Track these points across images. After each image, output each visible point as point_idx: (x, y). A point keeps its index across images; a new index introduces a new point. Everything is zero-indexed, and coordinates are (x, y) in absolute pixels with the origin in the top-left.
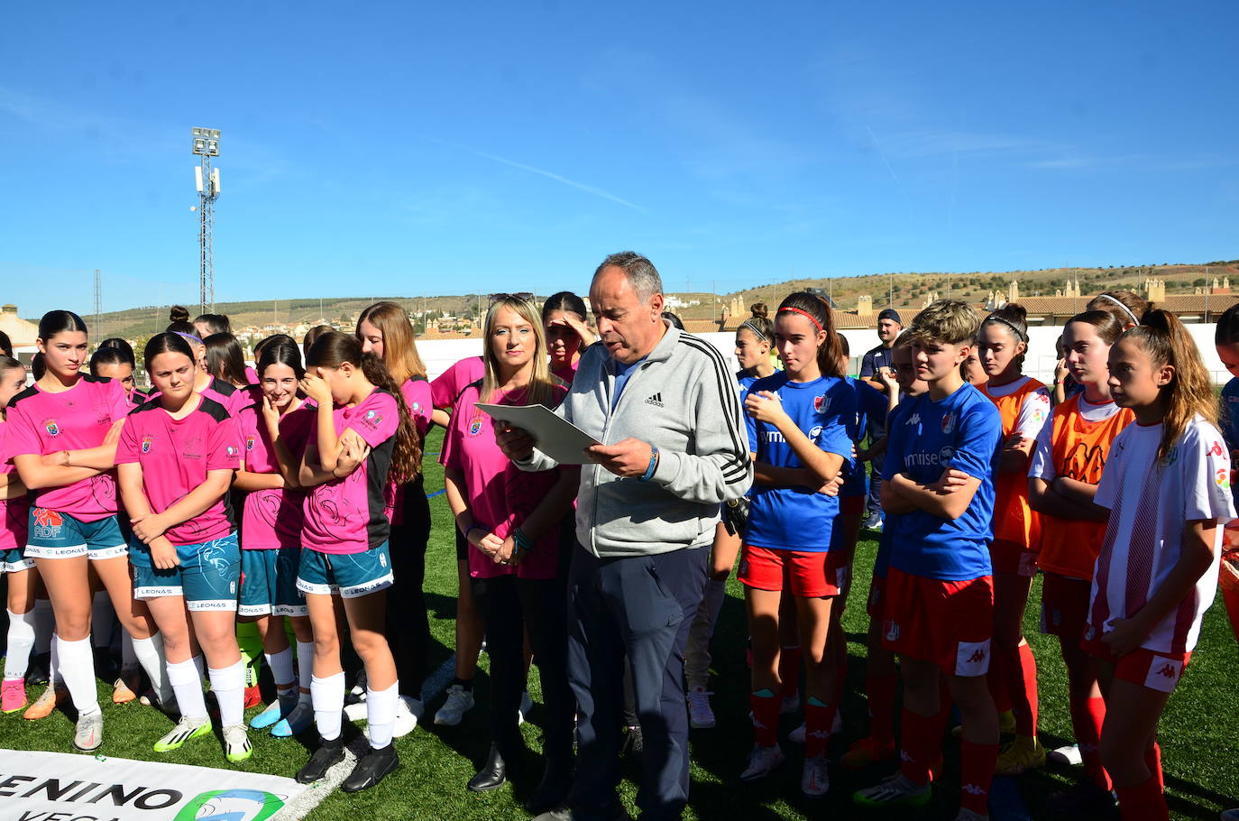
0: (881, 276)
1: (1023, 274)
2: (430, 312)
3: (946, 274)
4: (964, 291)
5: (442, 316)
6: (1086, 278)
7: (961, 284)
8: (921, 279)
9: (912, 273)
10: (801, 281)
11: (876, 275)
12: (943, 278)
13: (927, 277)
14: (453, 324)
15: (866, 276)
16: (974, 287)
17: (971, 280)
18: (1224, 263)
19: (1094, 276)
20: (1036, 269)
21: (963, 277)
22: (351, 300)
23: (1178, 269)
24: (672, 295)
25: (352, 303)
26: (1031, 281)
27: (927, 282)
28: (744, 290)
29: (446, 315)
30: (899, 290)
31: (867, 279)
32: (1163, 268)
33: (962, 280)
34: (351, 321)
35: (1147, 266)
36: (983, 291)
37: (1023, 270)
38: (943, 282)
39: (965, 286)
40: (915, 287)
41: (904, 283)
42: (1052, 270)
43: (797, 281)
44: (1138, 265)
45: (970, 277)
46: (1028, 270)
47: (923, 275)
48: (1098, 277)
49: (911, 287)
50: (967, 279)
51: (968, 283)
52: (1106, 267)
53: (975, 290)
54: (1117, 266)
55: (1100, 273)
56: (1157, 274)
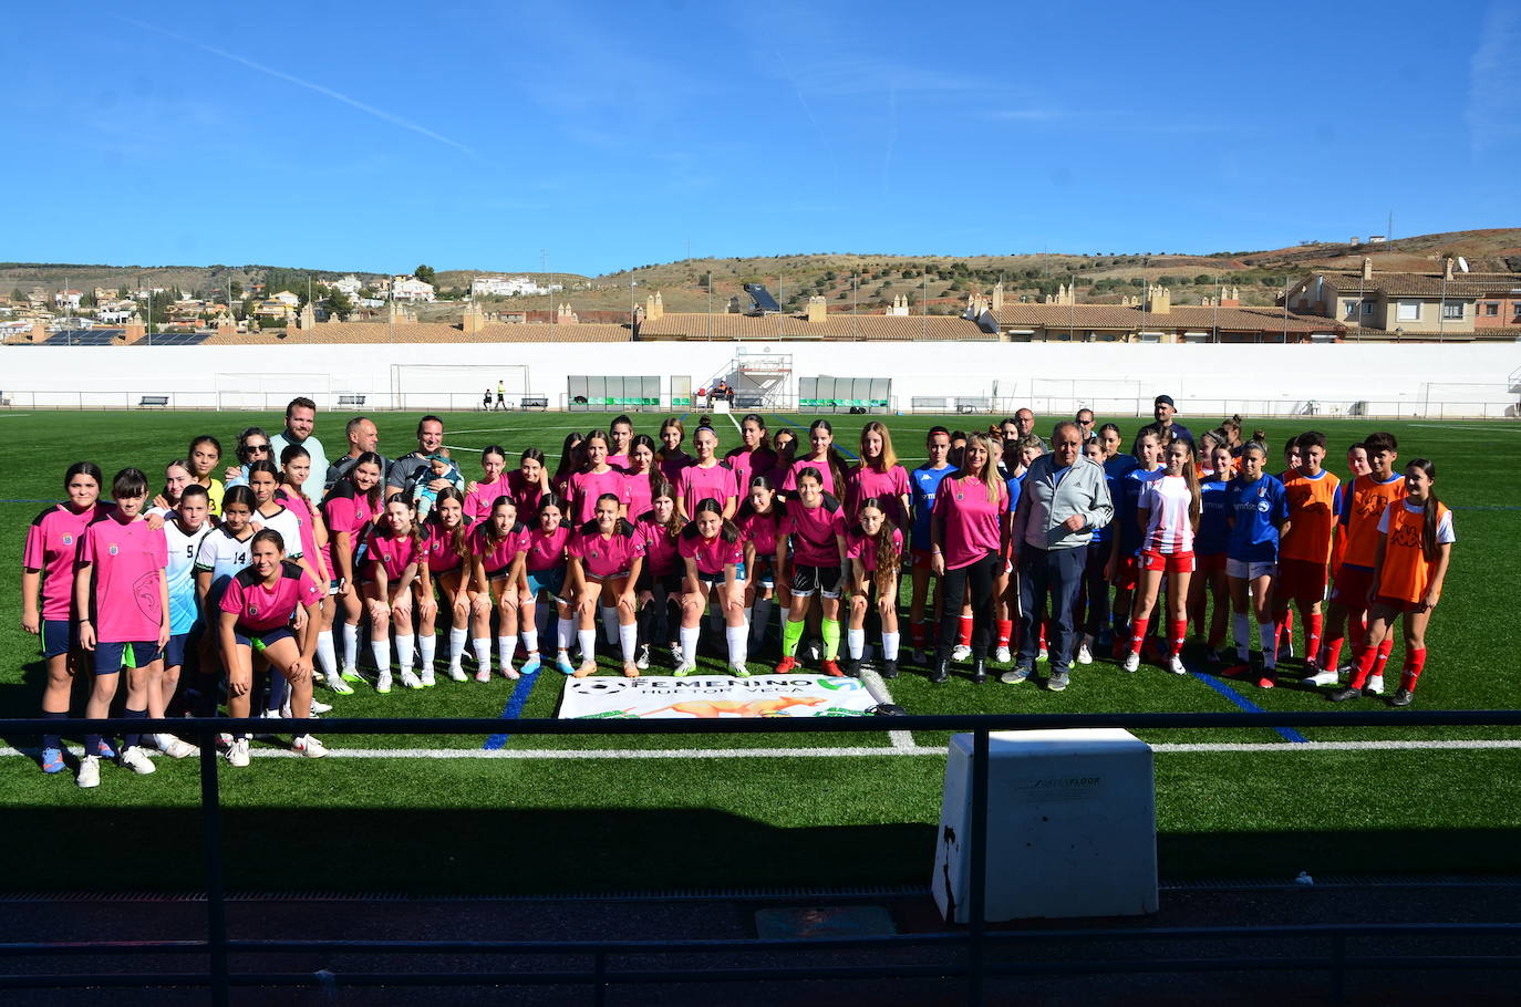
0: (807, 257)
1: (991, 260)
2: (161, 290)
3: (893, 256)
4: (918, 281)
5: (180, 298)
6: (1069, 269)
7: (914, 272)
8: (862, 262)
9: (848, 254)
10: (701, 260)
11: (801, 255)
12: (892, 262)
13: (869, 261)
14: (200, 310)
15: (788, 256)
16: (930, 276)
17: (927, 267)
18: (1229, 255)
19: (1079, 266)
20: (1007, 254)
21: (916, 261)
22: (20, 266)
23: (1177, 260)
24: (523, 275)
25: (20, 270)
26: (1002, 271)
27: (870, 268)
28: (623, 271)
29: (187, 297)
30: (834, 278)
31: (789, 260)
32: (1159, 258)
33: (915, 267)
34: (29, 301)
35: (1142, 254)
36: (942, 283)
37: (989, 255)
38: (891, 268)
39: (919, 274)
40: (854, 273)
41: (841, 269)
42: (1027, 256)
43: (694, 261)
44: (1130, 253)
45: (925, 262)
46: (997, 255)
47: (863, 257)
48: (1083, 267)
49: (849, 274)
50: (921, 265)
51: (923, 270)
52: (1092, 254)
53: (932, 281)
54: (1106, 254)
55: (1085, 262)
56: (1152, 266)
